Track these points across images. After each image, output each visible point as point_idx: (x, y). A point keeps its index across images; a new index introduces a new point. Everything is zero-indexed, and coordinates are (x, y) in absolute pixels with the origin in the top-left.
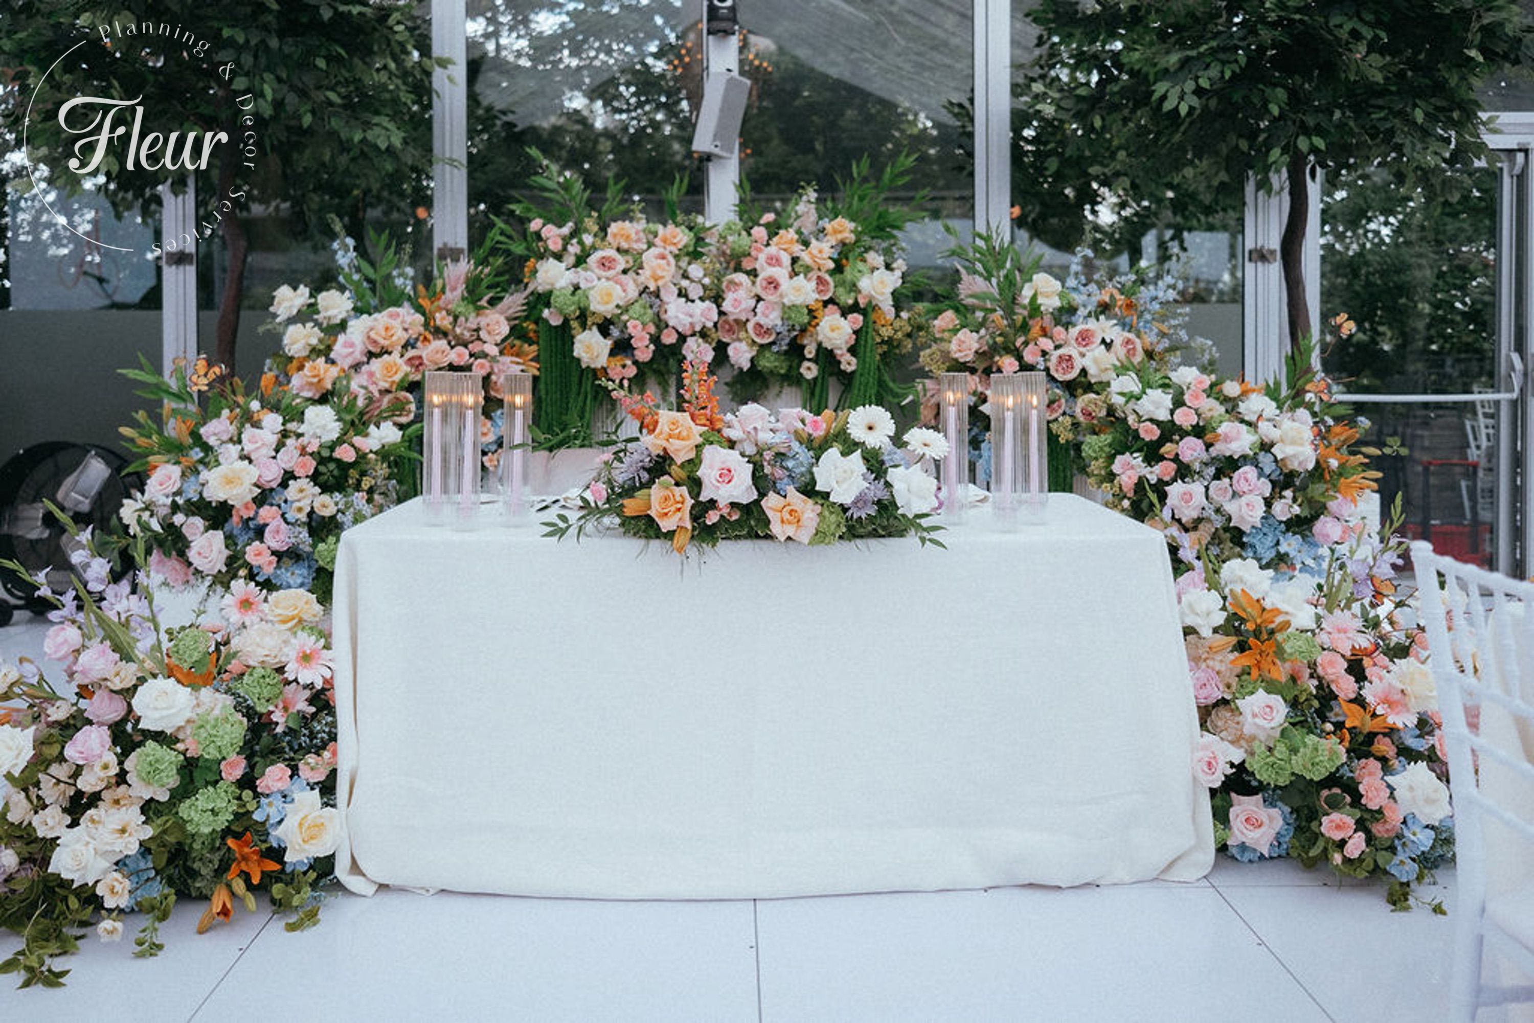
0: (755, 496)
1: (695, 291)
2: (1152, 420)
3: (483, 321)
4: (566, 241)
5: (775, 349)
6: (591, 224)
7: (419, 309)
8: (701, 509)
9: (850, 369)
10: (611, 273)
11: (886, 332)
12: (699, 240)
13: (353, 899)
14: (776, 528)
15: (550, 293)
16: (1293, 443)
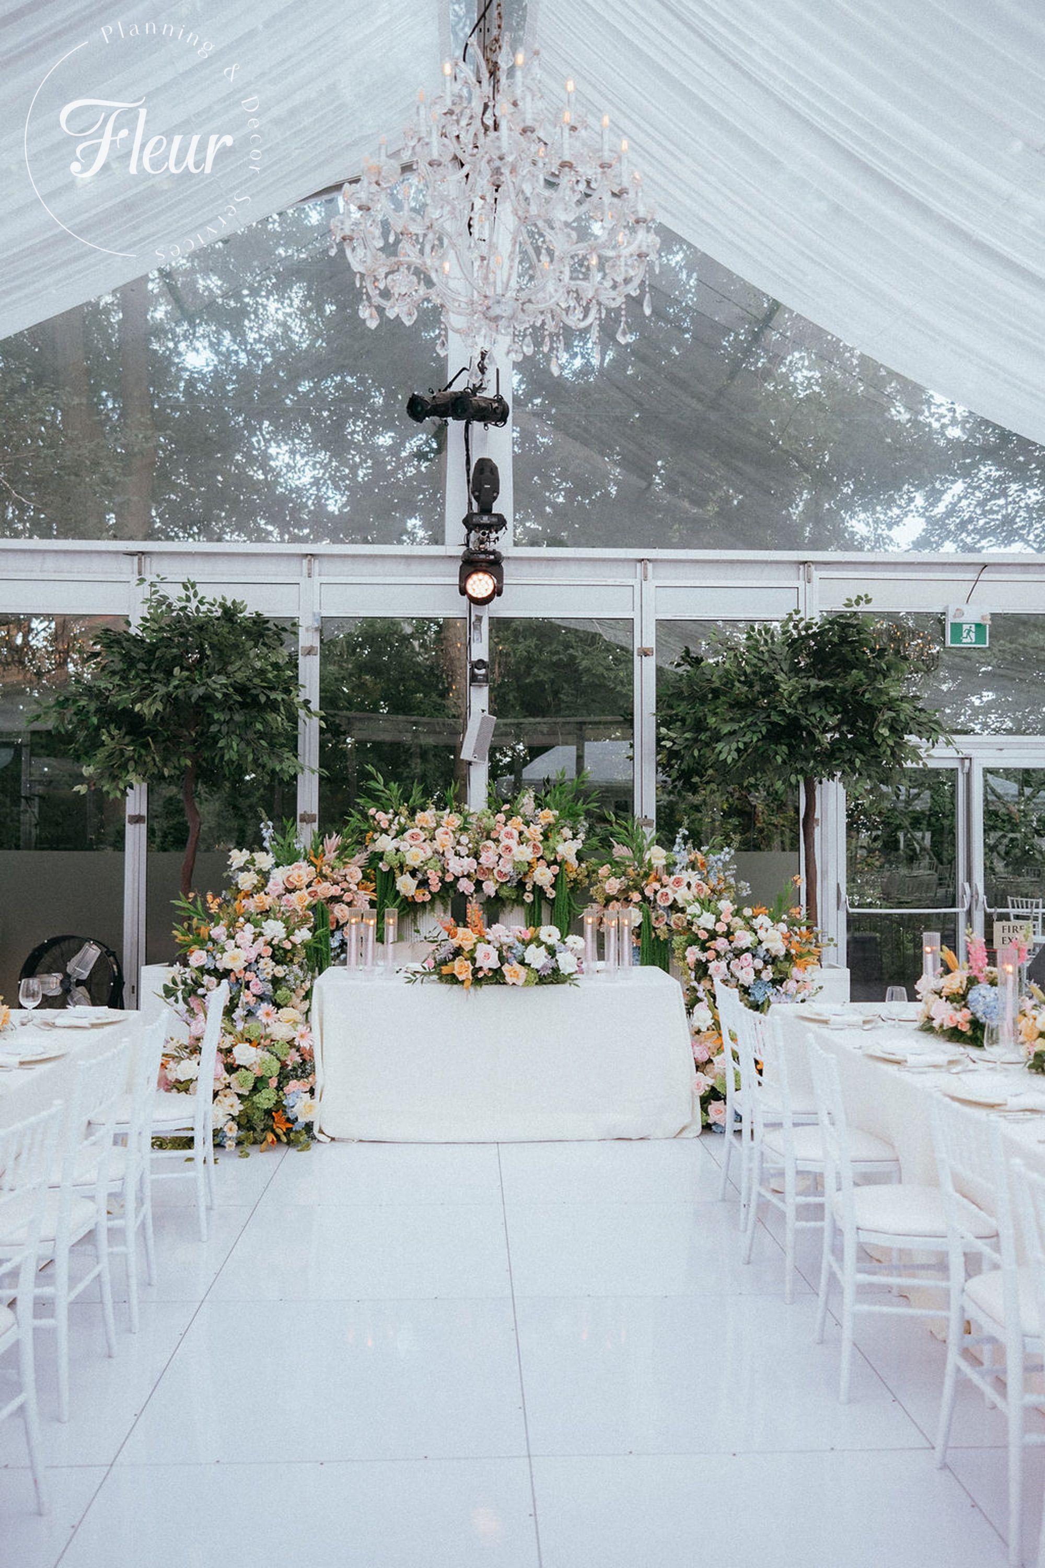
0: (499, 965)
1: (464, 851)
2: (704, 929)
3: (347, 871)
4: (391, 822)
5: (509, 884)
6: (404, 810)
7: (311, 863)
8: (476, 971)
9: (552, 897)
10: (416, 842)
11: (573, 876)
12: (466, 821)
13: (319, 1144)
14: (508, 979)
15: (383, 853)
16: (772, 941)
